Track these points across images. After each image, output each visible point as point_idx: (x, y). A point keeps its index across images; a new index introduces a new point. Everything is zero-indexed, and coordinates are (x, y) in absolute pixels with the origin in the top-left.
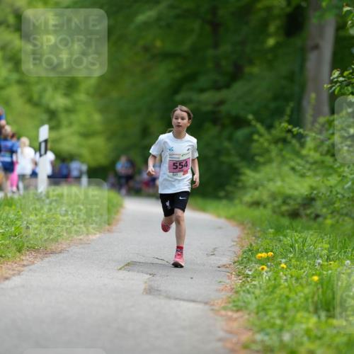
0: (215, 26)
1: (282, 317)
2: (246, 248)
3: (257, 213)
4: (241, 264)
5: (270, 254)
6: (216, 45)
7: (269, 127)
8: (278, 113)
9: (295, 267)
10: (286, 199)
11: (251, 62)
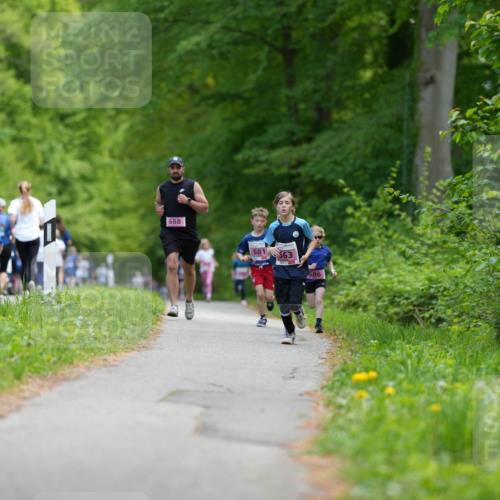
0: (289, 55)
1: (390, 462)
2: (338, 368)
3: (356, 317)
4: (331, 389)
5: (373, 374)
6: (291, 83)
7: (370, 196)
8: (380, 175)
9: (408, 391)
11: (340, 105)
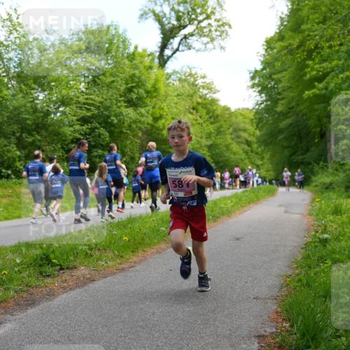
0: (300, 138)
2: (313, 198)
3: (317, 188)
4: (311, 203)
5: (320, 199)
6: (301, 143)
7: (318, 164)
8: (320, 160)
9: (327, 202)
10: (324, 184)
11: (311, 147)
